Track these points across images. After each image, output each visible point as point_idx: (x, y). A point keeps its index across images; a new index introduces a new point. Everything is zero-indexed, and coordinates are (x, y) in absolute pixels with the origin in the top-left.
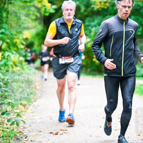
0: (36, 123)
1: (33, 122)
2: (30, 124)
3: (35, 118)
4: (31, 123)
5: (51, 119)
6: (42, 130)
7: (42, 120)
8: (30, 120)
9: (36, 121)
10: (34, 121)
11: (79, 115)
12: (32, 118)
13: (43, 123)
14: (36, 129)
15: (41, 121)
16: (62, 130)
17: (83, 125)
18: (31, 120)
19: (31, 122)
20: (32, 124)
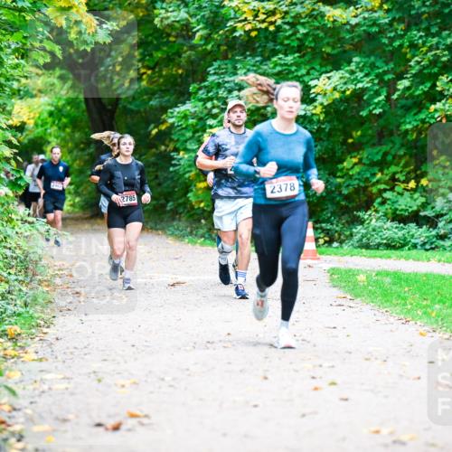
0: (50, 395)
1: (41, 390)
2: (33, 397)
3: (48, 376)
4: (37, 392)
5: (99, 381)
6: (71, 416)
7: (69, 383)
8: (32, 384)
9: (50, 389)
10: (45, 387)
11: (188, 370)
12: (38, 379)
13: (72, 394)
14: (51, 413)
15: (67, 389)
16: (133, 416)
17: (201, 399)
18: (36, 385)
19: (34, 389)
20: (40, 396)
